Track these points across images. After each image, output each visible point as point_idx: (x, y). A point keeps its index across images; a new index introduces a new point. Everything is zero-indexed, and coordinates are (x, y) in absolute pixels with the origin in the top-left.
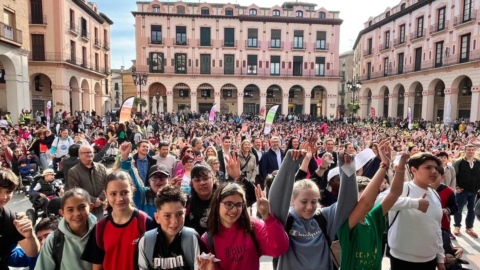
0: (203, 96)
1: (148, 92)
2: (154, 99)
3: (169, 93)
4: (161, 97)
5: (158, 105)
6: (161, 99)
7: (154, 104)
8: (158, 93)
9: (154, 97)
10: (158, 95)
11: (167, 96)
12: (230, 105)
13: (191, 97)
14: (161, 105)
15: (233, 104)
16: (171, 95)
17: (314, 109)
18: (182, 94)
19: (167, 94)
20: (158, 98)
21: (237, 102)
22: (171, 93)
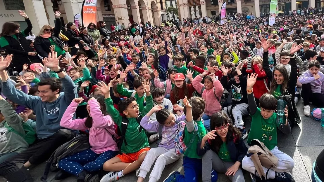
0: (229, 3)
1: (187, 4)
2: (192, 8)
3: (202, 2)
4: (197, 7)
5: (195, 14)
6: (197, 8)
7: (193, 12)
8: (194, 4)
9: (192, 7)
10: (195, 5)
11: (201, 6)
12: (250, 7)
13: (219, 4)
14: (198, 12)
15: (252, 7)
16: (204, 4)
17: (318, 4)
18: (212, 2)
19: (201, 4)
20: (195, 8)
21: (254, 5)
22: (203, 3)
